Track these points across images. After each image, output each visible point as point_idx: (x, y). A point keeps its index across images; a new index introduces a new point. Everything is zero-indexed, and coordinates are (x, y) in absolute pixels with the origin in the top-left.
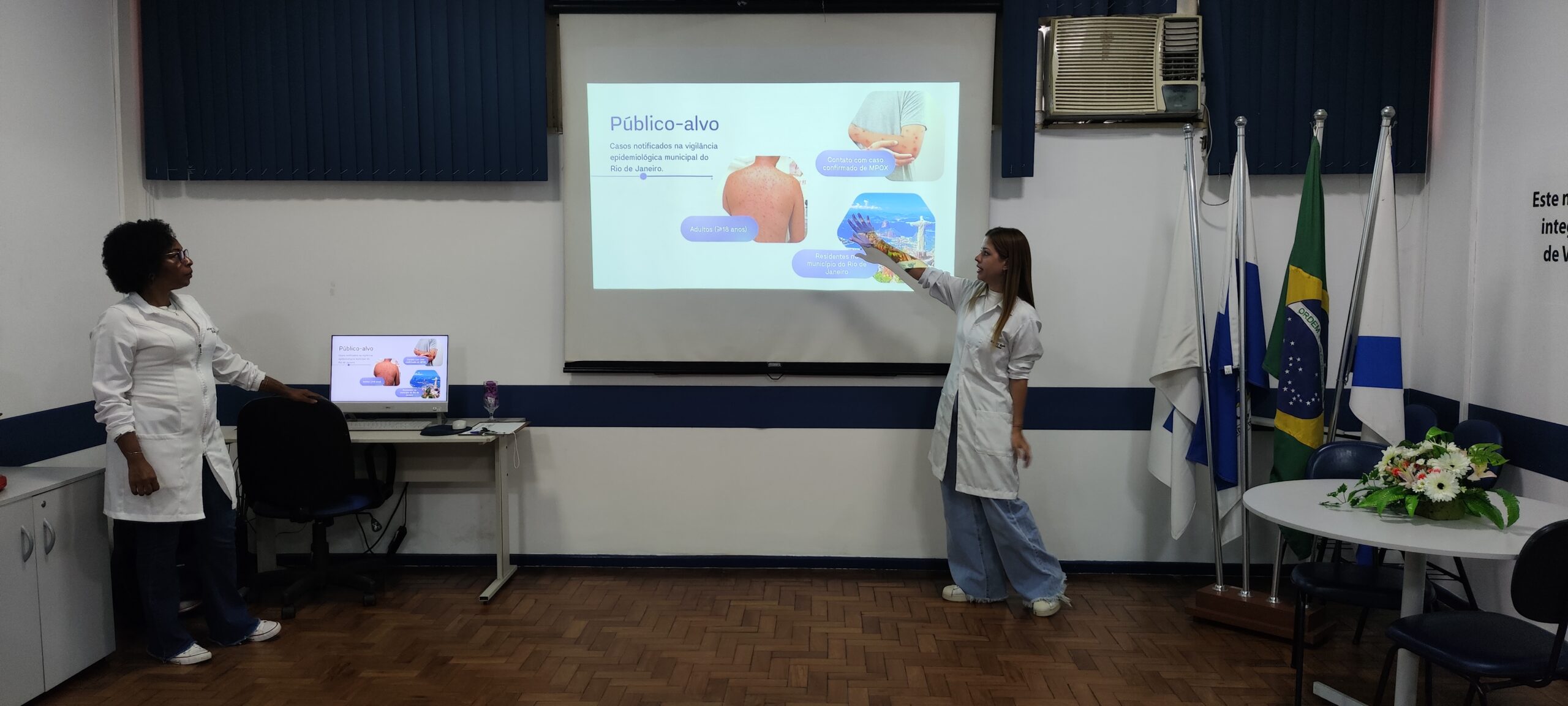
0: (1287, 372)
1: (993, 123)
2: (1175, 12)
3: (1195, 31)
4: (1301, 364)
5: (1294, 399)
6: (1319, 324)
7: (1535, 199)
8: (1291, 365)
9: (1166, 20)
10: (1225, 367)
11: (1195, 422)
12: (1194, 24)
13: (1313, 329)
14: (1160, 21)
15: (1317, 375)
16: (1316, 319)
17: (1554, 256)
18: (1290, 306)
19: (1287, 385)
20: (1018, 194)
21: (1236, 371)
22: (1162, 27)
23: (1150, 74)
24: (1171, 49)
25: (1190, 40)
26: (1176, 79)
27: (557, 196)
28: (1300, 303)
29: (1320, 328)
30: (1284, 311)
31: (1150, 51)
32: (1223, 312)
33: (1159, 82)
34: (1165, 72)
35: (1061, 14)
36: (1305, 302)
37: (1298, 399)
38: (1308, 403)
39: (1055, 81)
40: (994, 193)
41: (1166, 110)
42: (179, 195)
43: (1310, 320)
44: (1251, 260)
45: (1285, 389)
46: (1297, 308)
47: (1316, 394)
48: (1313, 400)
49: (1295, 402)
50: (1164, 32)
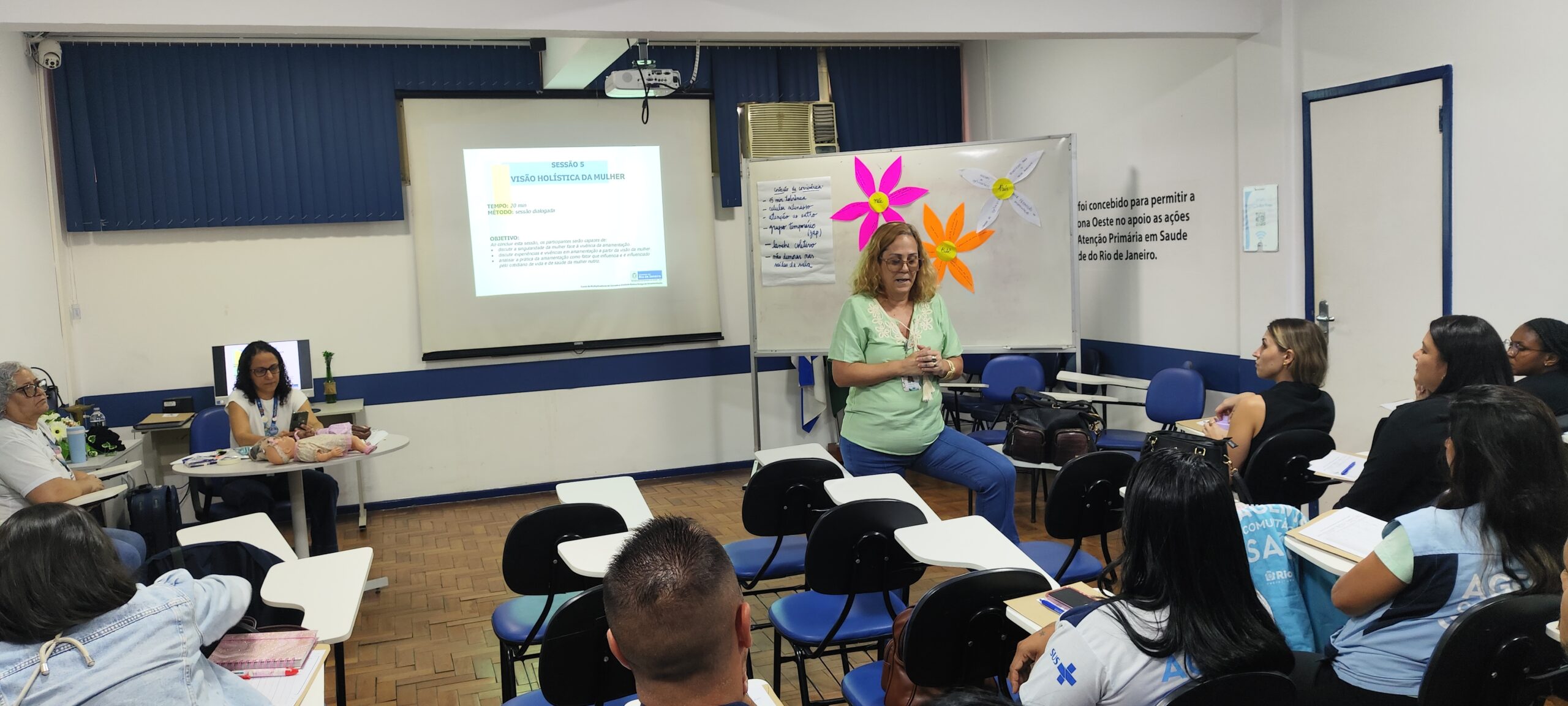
1: (712, 172)
2: (819, 100)
3: (831, 112)
9: (814, 105)
12: (830, 108)
14: (811, 106)
20: (732, 217)
22: (812, 110)
23: (808, 139)
24: (819, 124)
25: (829, 118)
26: (822, 142)
27: (407, 231)
31: (806, 125)
33: (812, 145)
34: (815, 137)
35: (749, 101)
39: (751, 144)
40: (717, 217)
42: (88, 243)
50: (814, 113)
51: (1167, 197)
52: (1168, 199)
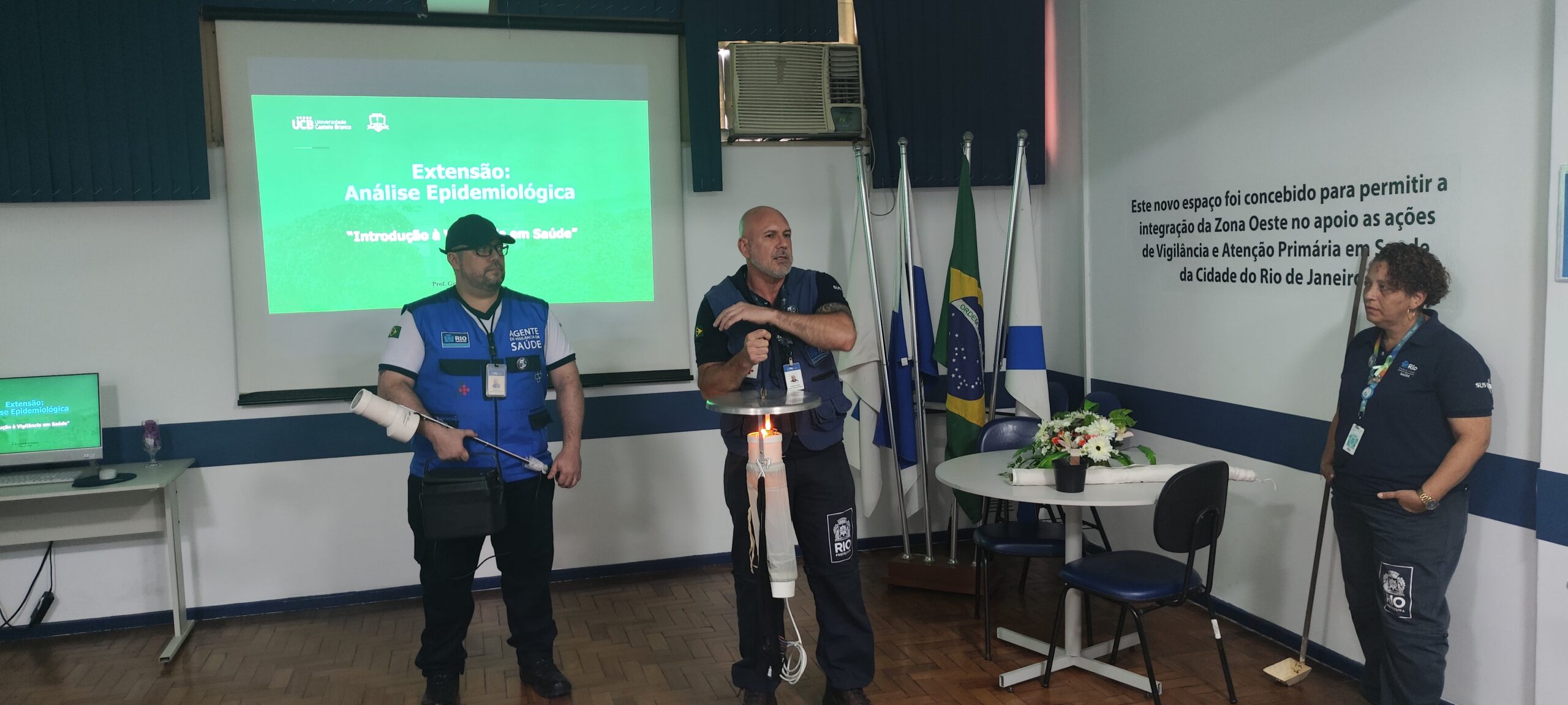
0: (954, 360)
1: (680, 141)
2: (838, 41)
3: (856, 59)
4: (965, 354)
5: (961, 383)
6: (977, 318)
7: (1134, 206)
8: (956, 354)
9: (831, 47)
10: (902, 359)
11: (879, 411)
12: (854, 53)
13: (973, 323)
15: (978, 361)
16: (975, 314)
17: (1150, 253)
18: (954, 303)
19: (955, 372)
21: (911, 363)
22: (827, 54)
23: (820, 97)
24: (836, 75)
25: (855, 68)
26: (842, 101)
28: (961, 300)
29: (978, 321)
30: (948, 307)
31: (818, 77)
32: (897, 311)
33: (828, 105)
34: (832, 96)
35: (736, 38)
36: (965, 299)
37: (964, 384)
38: (973, 387)
39: (737, 101)
41: (836, 130)
43: (970, 314)
44: (918, 264)
45: (953, 376)
46: (959, 304)
47: (978, 378)
48: (976, 383)
49: (961, 387)
50: (830, 59)
51: (1391, 184)
52: (1394, 187)
